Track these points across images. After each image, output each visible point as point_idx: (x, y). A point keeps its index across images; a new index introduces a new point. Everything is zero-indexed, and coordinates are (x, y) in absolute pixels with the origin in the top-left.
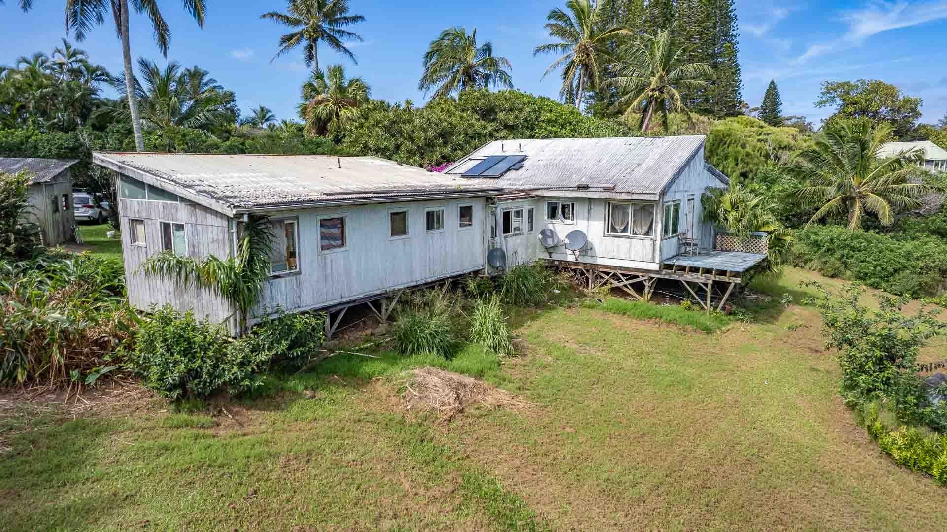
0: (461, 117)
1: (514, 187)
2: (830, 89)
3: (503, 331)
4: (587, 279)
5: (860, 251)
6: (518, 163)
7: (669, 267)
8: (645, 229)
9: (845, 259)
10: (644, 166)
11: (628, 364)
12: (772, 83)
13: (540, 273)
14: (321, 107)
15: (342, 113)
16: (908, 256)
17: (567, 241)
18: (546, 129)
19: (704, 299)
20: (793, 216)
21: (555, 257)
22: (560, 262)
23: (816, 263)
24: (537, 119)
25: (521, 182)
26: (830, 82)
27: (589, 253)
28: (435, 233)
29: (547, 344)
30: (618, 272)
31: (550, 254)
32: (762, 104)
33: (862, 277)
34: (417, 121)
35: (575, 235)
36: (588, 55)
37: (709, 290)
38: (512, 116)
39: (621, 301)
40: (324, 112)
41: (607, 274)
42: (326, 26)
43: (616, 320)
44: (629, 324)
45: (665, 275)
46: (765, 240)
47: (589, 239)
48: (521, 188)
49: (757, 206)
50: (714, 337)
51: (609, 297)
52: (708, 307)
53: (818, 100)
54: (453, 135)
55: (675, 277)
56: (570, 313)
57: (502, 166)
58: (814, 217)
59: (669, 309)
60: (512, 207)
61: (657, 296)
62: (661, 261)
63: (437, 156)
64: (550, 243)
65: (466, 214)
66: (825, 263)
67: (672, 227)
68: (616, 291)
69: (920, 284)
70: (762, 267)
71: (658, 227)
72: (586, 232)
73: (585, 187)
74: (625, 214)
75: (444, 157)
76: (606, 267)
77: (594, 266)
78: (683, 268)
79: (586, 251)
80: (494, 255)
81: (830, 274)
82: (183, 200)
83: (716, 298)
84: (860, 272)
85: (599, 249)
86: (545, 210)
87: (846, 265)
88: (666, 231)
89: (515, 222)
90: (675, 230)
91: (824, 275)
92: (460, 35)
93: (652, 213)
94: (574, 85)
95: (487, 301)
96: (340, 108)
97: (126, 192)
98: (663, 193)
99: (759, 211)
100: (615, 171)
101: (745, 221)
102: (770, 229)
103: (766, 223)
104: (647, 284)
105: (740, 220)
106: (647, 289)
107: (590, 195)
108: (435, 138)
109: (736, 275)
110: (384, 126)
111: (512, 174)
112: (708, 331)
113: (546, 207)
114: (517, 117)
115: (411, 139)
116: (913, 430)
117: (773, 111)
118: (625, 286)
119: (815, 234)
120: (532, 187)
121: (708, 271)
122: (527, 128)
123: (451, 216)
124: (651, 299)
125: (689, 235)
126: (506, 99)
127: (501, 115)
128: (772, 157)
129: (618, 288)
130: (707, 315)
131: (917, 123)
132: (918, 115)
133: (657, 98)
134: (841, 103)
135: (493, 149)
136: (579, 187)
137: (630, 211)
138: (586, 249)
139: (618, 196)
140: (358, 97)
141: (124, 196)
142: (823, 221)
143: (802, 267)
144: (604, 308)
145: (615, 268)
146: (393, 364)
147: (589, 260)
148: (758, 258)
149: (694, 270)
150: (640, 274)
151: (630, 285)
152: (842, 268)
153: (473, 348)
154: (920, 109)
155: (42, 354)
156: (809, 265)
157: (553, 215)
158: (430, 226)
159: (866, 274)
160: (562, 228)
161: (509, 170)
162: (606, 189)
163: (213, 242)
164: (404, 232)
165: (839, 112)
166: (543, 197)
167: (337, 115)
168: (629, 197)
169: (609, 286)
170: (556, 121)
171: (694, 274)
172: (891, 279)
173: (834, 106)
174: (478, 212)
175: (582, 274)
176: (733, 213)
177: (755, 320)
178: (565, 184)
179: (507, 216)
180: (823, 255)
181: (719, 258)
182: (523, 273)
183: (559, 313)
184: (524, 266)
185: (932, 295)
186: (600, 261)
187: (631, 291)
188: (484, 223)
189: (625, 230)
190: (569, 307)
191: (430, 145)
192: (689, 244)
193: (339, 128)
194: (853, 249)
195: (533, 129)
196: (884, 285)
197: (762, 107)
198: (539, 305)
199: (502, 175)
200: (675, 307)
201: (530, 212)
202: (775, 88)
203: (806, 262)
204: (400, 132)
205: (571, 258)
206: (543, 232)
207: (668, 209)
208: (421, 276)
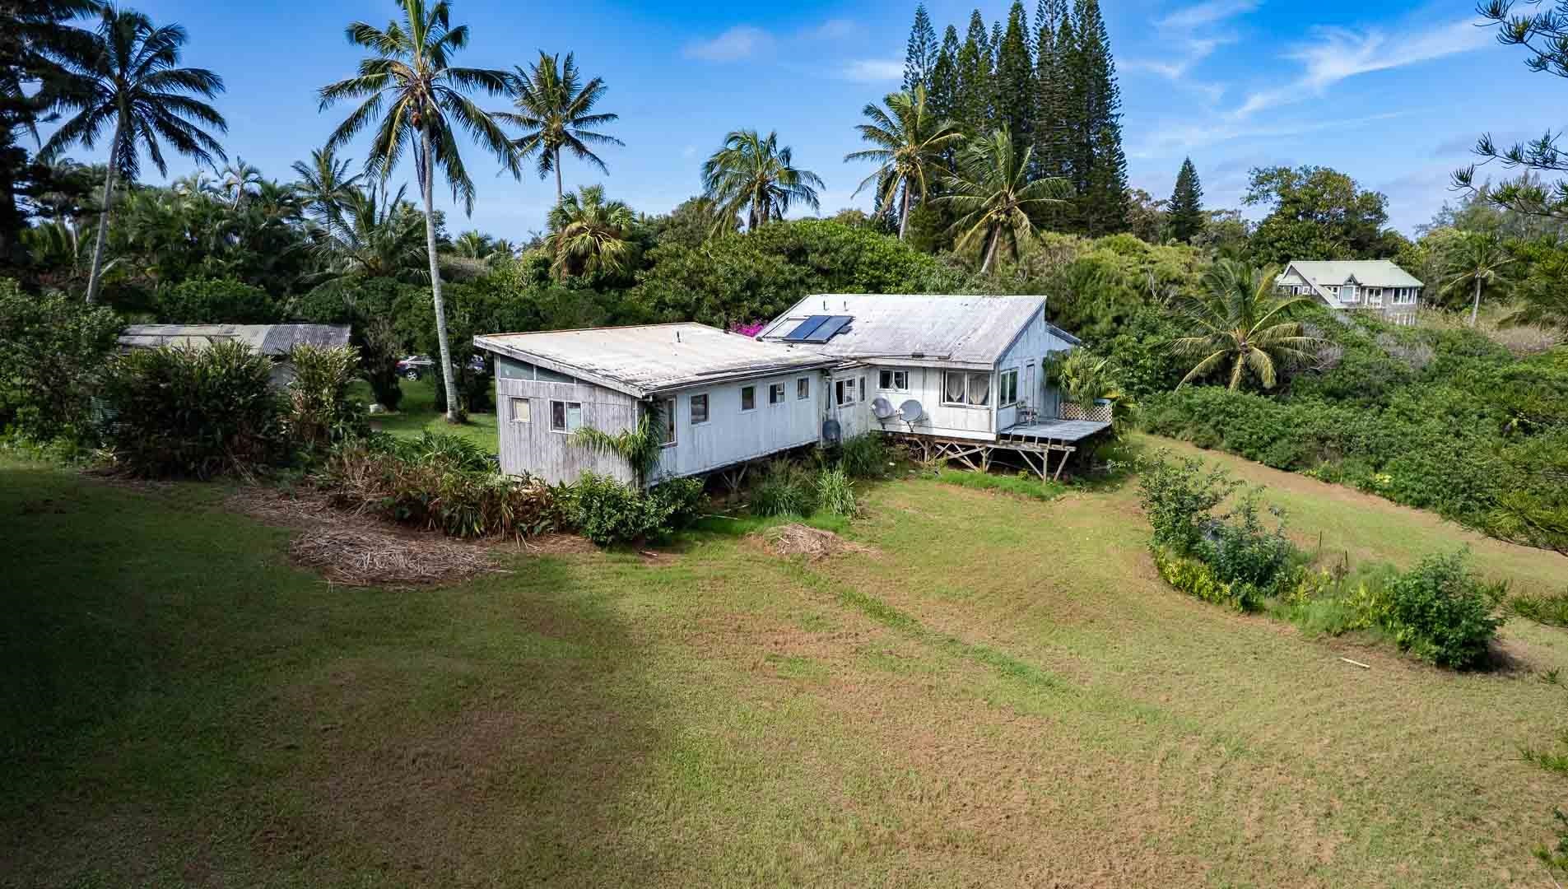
0: (768, 263)
1: (844, 355)
2: (1263, 179)
3: (850, 495)
4: (923, 451)
5: (1237, 417)
6: (844, 326)
7: (1006, 437)
8: (981, 398)
9: (1220, 426)
10: (980, 332)
11: (965, 525)
12: (1188, 162)
13: (875, 444)
14: (578, 239)
15: (604, 246)
16: (1287, 422)
17: (902, 412)
18: (867, 274)
19: (1040, 468)
20: (1174, 373)
21: (889, 428)
22: (894, 433)
23: (1189, 432)
24: (856, 260)
25: (852, 349)
26: (1261, 169)
27: (925, 423)
28: (778, 405)
29: (887, 509)
30: (955, 443)
31: (883, 425)
32: (1172, 193)
33: (1237, 449)
34: (721, 271)
35: (910, 405)
36: (915, 165)
37: (1045, 459)
38: (827, 259)
39: (956, 473)
40: (582, 247)
41: (944, 445)
42: (569, 128)
43: (954, 490)
44: (966, 494)
45: (1001, 446)
46: (1108, 407)
47: (925, 409)
48: (852, 355)
49: (1101, 371)
50: (1047, 504)
51: (946, 468)
52: (1044, 477)
53: (1246, 193)
54: (760, 286)
55: (1012, 447)
56: (906, 484)
57: (828, 329)
58: (1187, 377)
59: (1007, 479)
60: (844, 377)
61: (995, 469)
62: (998, 432)
63: (745, 312)
64: (883, 413)
65: (802, 385)
66: (1199, 431)
67: (1010, 395)
68: (955, 463)
69: (1296, 455)
70: (1106, 435)
71: (994, 396)
72: (919, 400)
73: (921, 356)
74: (961, 383)
75: (752, 313)
76: (942, 438)
77: (929, 439)
78: (1019, 438)
79: (921, 421)
80: (830, 426)
81: (1203, 442)
82: (580, 381)
83: (1052, 469)
84: (1235, 442)
85: (934, 420)
86: (877, 378)
87: (1222, 433)
88: (1003, 398)
89: (847, 390)
90: (1013, 398)
91: (1198, 446)
92: (752, 140)
93: (988, 382)
94: (897, 204)
95: (831, 470)
96: (600, 240)
97: (507, 373)
98: (998, 362)
99: (1103, 376)
100: (950, 338)
101: (1086, 387)
102: (1113, 395)
103: (1109, 390)
104: (984, 455)
105: (1081, 387)
106: (984, 460)
107: (925, 364)
108: (742, 291)
109: (1071, 443)
110: (683, 278)
111: (840, 338)
112: (1043, 498)
113: (878, 375)
114: (833, 260)
115: (715, 292)
116: (1186, 561)
117: (1190, 204)
118: (962, 457)
119: (1189, 397)
120: (864, 355)
121: (1043, 440)
122: (845, 272)
123: (790, 388)
124: (989, 471)
125: (1029, 404)
126: (819, 238)
127: (814, 258)
128: (1155, 295)
129: (955, 460)
130: (1044, 482)
131: (1383, 228)
132: (1382, 217)
133: (1003, 223)
134: (1279, 199)
135: (813, 305)
136: (913, 356)
137: (966, 380)
138: (922, 420)
139: (954, 366)
140: (623, 227)
141: (504, 375)
142: (1197, 381)
143: (1174, 437)
144: (941, 479)
145: (951, 439)
146: (762, 522)
147: (925, 432)
148: (1099, 426)
149: (1030, 439)
150: (977, 445)
151: (968, 456)
152: (1217, 438)
153: (822, 510)
154: (1385, 210)
155: (493, 512)
156: (1181, 434)
157: (885, 384)
158: (773, 399)
159: (1241, 444)
160: (896, 398)
161: (835, 334)
162: (940, 358)
163: (613, 418)
164: (752, 407)
165: (1277, 215)
166: (875, 365)
167: (597, 250)
168: (964, 367)
169: (945, 458)
170: (879, 263)
171: (1031, 444)
172: (1268, 449)
173: (1270, 204)
174: (814, 385)
175: (917, 445)
176: (1075, 380)
177: (1093, 489)
178: (898, 352)
179: (840, 385)
180: (1197, 423)
181: (1059, 427)
182: (859, 445)
183: (896, 485)
184: (859, 437)
185: (1309, 466)
186: (935, 432)
187: (970, 464)
188: (819, 395)
189: (961, 400)
190: (905, 479)
191: (737, 299)
192: (1027, 413)
193: (599, 265)
194: (1229, 414)
195: (852, 274)
196: (1261, 456)
197: (1173, 197)
198: (875, 477)
199: (828, 340)
200: (1013, 477)
201: (862, 381)
202: (1191, 170)
203: (1177, 431)
204: (702, 285)
205: (905, 429)
206: (876, 402)
207: (1004, 377)
208: (766, 448)
